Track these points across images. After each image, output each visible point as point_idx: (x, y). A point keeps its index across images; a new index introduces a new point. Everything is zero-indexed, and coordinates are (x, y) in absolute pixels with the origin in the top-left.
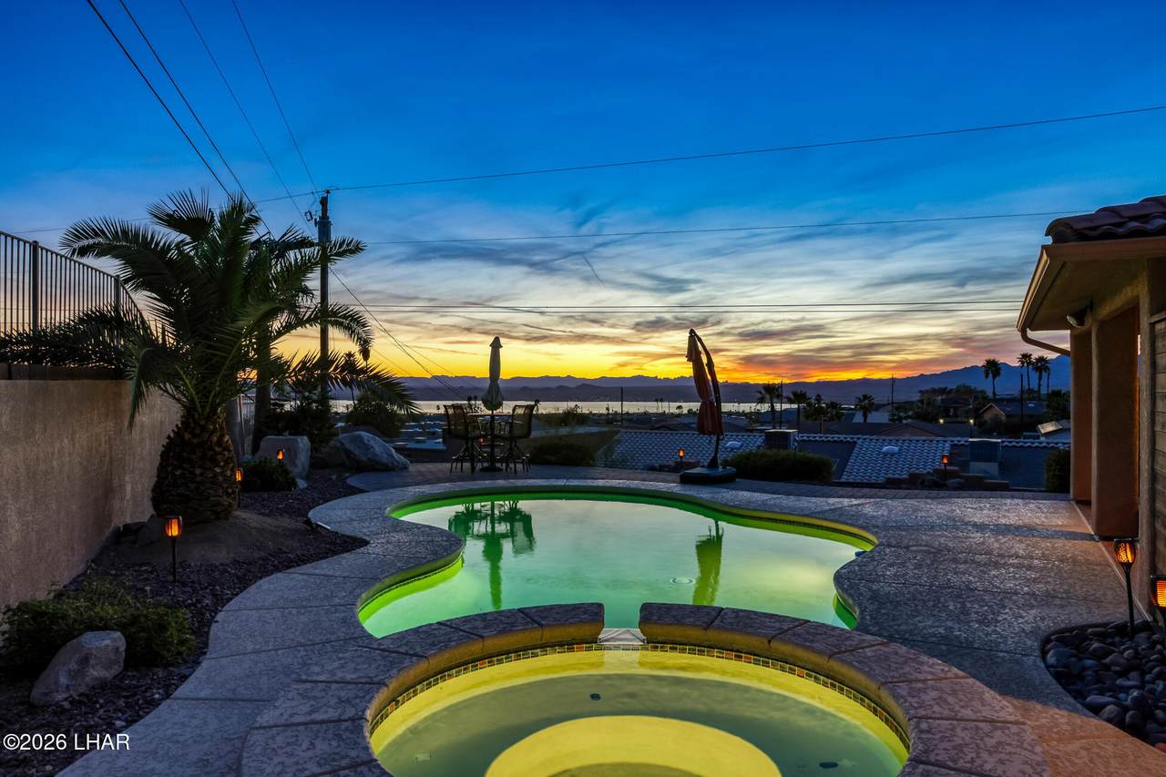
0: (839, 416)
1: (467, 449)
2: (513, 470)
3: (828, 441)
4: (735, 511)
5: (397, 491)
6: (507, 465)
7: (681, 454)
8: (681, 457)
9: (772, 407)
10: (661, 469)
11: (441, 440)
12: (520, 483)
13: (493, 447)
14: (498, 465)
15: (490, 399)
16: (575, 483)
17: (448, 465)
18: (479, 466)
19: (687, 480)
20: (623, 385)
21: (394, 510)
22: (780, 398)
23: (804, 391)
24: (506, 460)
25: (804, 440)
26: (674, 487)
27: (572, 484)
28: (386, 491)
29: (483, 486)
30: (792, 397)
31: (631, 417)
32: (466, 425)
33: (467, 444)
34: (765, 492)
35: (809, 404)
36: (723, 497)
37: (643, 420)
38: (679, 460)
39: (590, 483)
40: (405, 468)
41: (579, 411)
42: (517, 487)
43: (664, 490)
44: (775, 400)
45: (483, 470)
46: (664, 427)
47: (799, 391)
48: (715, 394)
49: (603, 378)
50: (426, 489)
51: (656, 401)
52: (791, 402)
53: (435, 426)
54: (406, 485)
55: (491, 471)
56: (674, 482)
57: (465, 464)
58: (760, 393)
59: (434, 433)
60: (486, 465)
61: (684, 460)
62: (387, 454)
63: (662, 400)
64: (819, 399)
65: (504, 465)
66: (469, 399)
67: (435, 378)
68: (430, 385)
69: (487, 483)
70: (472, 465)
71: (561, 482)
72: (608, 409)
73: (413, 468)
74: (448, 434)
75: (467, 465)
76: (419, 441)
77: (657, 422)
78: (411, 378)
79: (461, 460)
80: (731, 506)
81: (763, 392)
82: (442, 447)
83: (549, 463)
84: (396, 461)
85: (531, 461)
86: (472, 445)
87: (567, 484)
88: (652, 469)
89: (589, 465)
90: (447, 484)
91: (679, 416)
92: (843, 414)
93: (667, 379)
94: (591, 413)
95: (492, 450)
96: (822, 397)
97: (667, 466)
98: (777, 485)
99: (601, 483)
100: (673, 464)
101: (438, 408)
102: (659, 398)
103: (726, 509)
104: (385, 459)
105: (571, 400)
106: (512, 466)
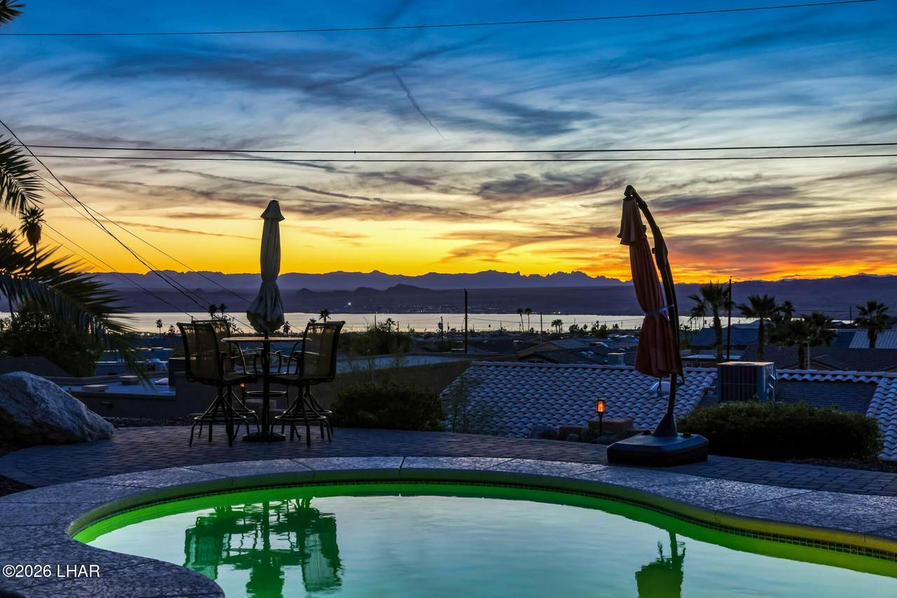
0: (828, 337)
1: (220, 401)
2: (304, 440)
3: (827, 381)
4: (726, 521)
5: (87, 486)
6: (293, 429)
7: (601, 408)
8: (601, 414)
9: (717, 321)
10: (564, 435)
11: (166, 380)
12: (319, 464)
13: (266, 396)
14: (277, 430)
15: (261, 311)
16: (420, 463)
17: (185, 431)
18: (241, 432)
19: (620, 458)
20: (468, 287)
21: (81, 528)
22: (729, 308)
23: (769, 297)
24: (290, 421)
25: (783, 380)
26: (597, 471)
27: (414, 466)
28: (68, 486)
29: (253, 472)
30: (750, 306)
31: (479, 338)
32: (220, 359)
33: (220, 393)
34: (770, 482)
35: (777, 319)
36: (698, 493)
37: (499, 343)
38: (596, 419)
39: (445, 463)
40: (105, 437)
41: (394, 328)
42: (314, 472)
43: (584, 477)
44: (721, 311)
45: (249, 439)
46: (535, 355)
47: (762, 297)
48: (669, 303)
49: (432, 277)
50: (145, 480)
51: (520, 312)
52: (748, 314)
53: (155, 354)
54: (107, 472)
55: (264, 442)
56: (598, 462)
57: (215, 428)
58: (697, 299)
59: (153, 367)
60: (254, 429)
61: (605, 419)
62: (71, 413)
63: (528, 311)
64: (788, 309)
65: (288, 429)
66: (212, 310)
67: (155, 274)
68: (148, 286)
69: (257, 466)
70: (229, 431)
71: (393, 463)
72: (441, 325)
73: (122, 437)
74: (181, 372)
75: (219, 430)
76: (127, 383)
77: (523, 346)
78: (114, 275)
79: (210, 421)
80: (718, 511)
81: (702, 298)
82: (167, 392)
83: (366, 425)
84: (91, 427)
85: (334, 423)
86: (229, 394)
87: (406, 466)
88: (548, 435)
89: (435, 428)
90: (185, 469)
91: (556, 336)
92: (833, 334)
93: (535, 278)
94: (412, 331)
95: (266, 404)
96: (795, 307)
97: (578, 431)
98: (788, 468)
99: (465, 463)
100: (586, 426)
101: (159, 324)
102: (524, 308)
103: (711, 518)
104: (67, 421)
105: (380, 310)
106: (301, 430)
